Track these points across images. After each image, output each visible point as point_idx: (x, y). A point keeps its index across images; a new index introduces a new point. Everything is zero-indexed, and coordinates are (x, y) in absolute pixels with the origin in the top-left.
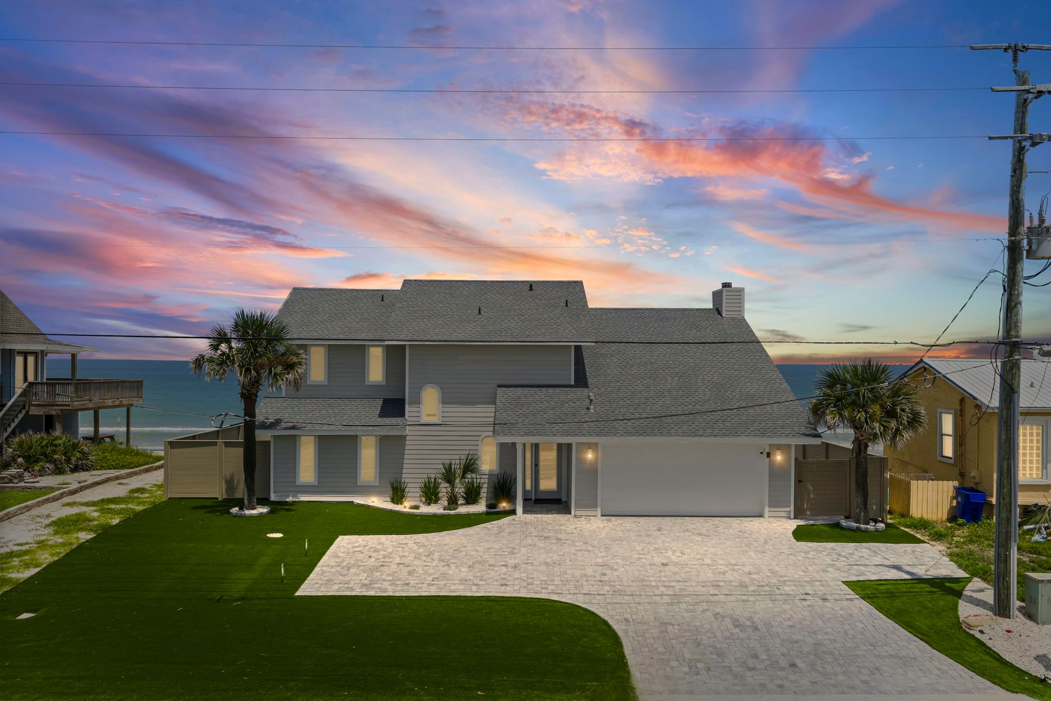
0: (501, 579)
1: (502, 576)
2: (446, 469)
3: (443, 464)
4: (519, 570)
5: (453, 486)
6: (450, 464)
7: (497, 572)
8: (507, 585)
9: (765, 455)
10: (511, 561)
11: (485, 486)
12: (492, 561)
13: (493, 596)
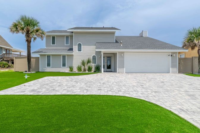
0: (98, 87)
1: (99, 86)
2: (82, 61)
3: (82, 60)
4: (106, 84)
5: (85, 66)
6: (84, 60)
7: (96, 85)
8: (101, 90)
9: (170, 56)
10: (102, 82)
11: (94, 68)
12: (95, 82)
13: (94, 95)
